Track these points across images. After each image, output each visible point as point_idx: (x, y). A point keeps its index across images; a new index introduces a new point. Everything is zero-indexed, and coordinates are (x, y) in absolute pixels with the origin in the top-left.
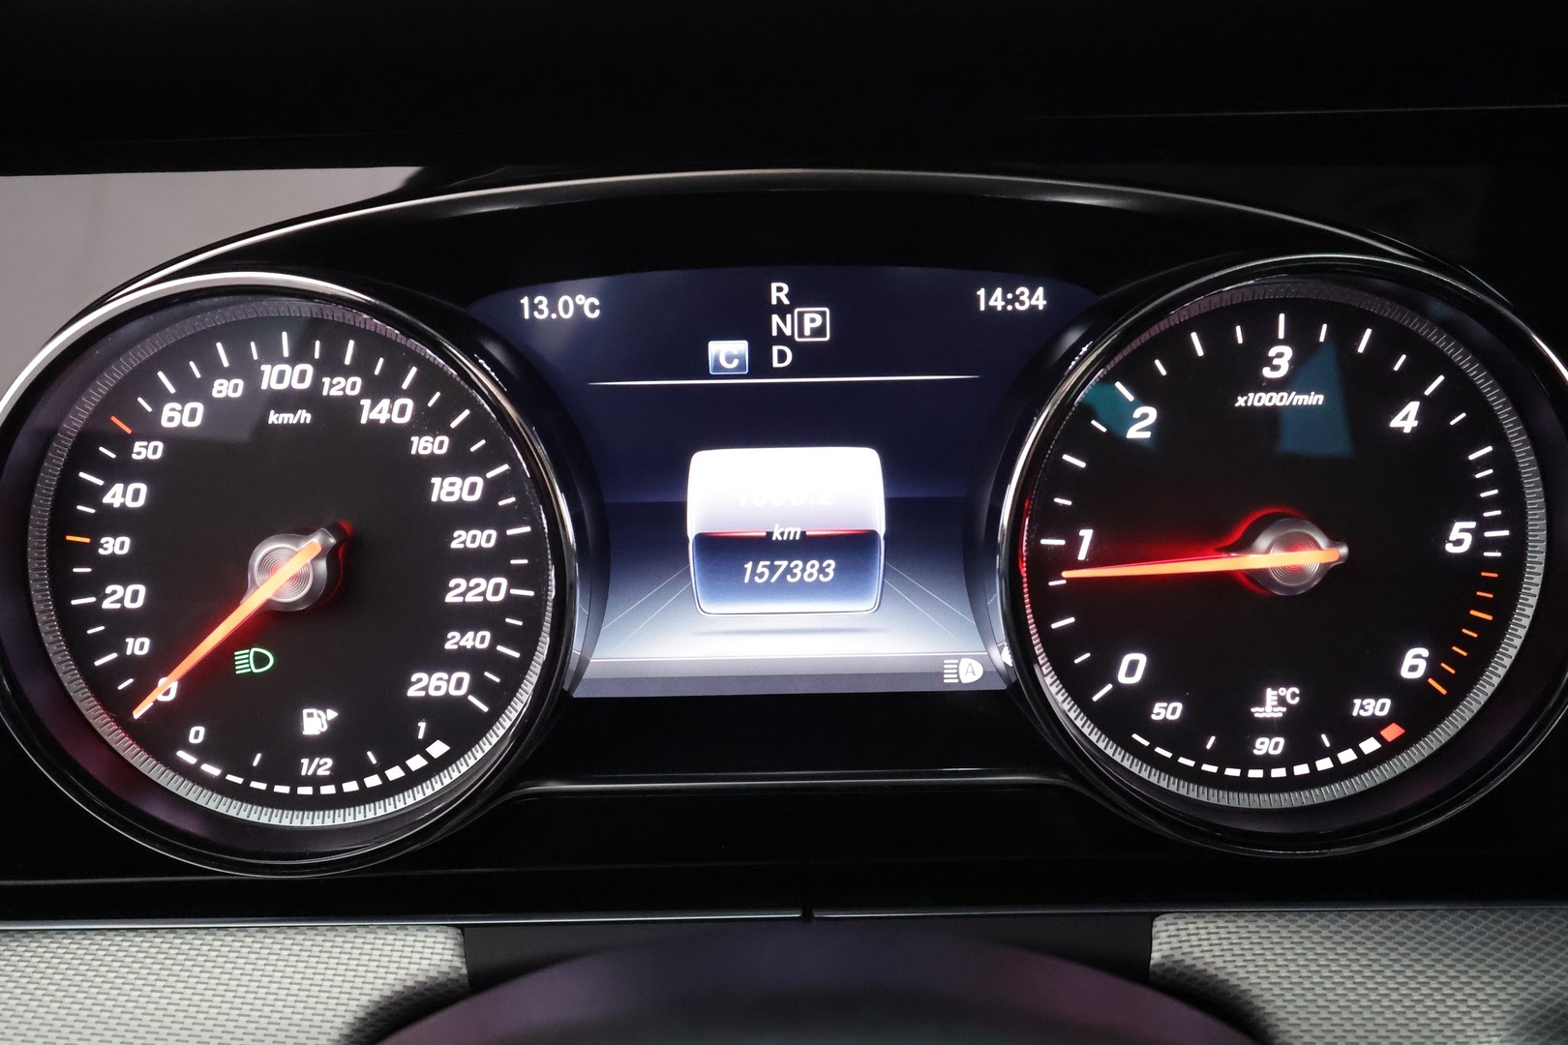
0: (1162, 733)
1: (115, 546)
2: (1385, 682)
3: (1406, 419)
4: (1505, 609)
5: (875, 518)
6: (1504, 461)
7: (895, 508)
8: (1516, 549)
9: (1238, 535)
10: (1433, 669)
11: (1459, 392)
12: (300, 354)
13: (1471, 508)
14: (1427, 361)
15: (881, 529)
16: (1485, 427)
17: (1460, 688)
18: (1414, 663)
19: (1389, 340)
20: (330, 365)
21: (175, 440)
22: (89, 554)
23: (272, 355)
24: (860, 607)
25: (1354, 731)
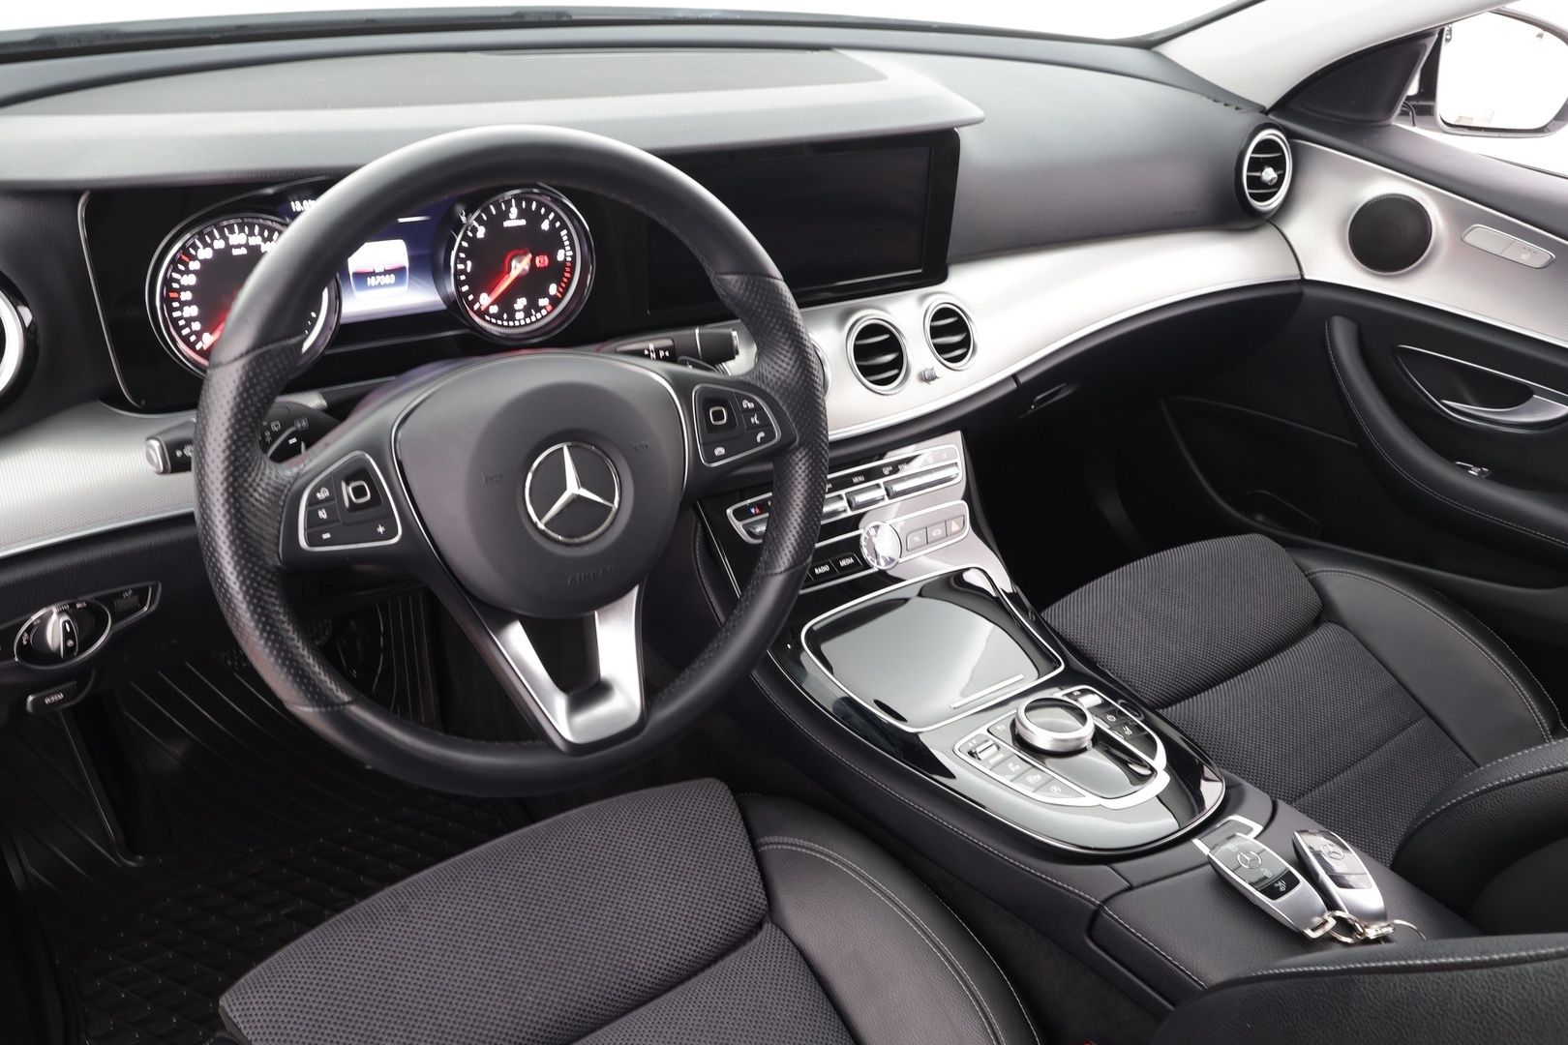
0: (491, 316)
1: (186, 296)
2: (546, 294)
3: (545, 226)
4: (572, 273)
5: (406, 263)
6: (569, 234)
7: (411, 259)
8: (574, 257)
9: (507, 268)
10: (558, 290)
11: (557, 217)
12: (242, 230)
13: (563, 247)
14: (549, 210)
15: (407, 267)
16: (564, 226)
17: (564, 294)
18: (553, 289)
19: (540, 205)
20: (251, 234)
21: (203, 262)
22: (178, 300)
23: (232, 232)
24: (403, 289)
25: (539, 309)
